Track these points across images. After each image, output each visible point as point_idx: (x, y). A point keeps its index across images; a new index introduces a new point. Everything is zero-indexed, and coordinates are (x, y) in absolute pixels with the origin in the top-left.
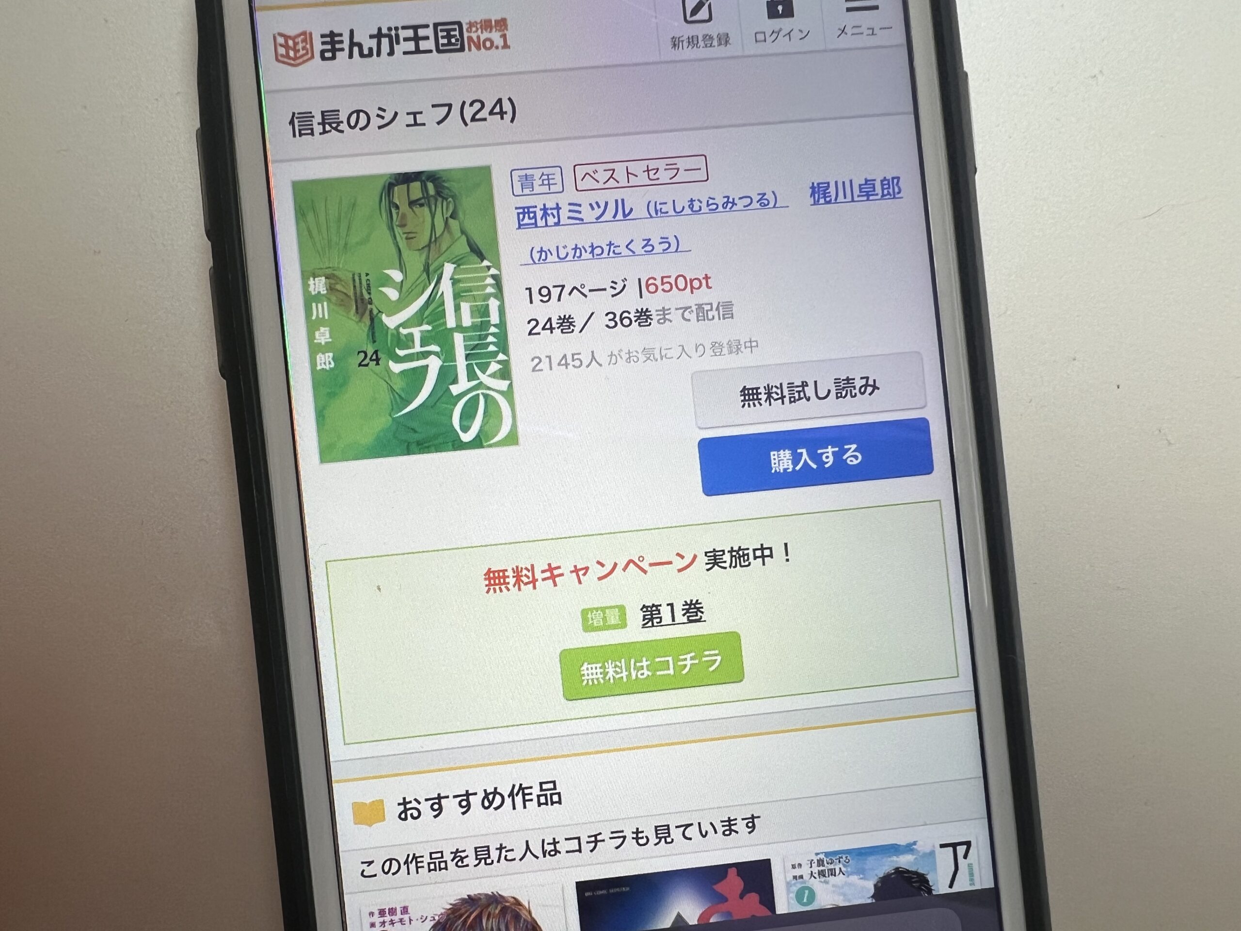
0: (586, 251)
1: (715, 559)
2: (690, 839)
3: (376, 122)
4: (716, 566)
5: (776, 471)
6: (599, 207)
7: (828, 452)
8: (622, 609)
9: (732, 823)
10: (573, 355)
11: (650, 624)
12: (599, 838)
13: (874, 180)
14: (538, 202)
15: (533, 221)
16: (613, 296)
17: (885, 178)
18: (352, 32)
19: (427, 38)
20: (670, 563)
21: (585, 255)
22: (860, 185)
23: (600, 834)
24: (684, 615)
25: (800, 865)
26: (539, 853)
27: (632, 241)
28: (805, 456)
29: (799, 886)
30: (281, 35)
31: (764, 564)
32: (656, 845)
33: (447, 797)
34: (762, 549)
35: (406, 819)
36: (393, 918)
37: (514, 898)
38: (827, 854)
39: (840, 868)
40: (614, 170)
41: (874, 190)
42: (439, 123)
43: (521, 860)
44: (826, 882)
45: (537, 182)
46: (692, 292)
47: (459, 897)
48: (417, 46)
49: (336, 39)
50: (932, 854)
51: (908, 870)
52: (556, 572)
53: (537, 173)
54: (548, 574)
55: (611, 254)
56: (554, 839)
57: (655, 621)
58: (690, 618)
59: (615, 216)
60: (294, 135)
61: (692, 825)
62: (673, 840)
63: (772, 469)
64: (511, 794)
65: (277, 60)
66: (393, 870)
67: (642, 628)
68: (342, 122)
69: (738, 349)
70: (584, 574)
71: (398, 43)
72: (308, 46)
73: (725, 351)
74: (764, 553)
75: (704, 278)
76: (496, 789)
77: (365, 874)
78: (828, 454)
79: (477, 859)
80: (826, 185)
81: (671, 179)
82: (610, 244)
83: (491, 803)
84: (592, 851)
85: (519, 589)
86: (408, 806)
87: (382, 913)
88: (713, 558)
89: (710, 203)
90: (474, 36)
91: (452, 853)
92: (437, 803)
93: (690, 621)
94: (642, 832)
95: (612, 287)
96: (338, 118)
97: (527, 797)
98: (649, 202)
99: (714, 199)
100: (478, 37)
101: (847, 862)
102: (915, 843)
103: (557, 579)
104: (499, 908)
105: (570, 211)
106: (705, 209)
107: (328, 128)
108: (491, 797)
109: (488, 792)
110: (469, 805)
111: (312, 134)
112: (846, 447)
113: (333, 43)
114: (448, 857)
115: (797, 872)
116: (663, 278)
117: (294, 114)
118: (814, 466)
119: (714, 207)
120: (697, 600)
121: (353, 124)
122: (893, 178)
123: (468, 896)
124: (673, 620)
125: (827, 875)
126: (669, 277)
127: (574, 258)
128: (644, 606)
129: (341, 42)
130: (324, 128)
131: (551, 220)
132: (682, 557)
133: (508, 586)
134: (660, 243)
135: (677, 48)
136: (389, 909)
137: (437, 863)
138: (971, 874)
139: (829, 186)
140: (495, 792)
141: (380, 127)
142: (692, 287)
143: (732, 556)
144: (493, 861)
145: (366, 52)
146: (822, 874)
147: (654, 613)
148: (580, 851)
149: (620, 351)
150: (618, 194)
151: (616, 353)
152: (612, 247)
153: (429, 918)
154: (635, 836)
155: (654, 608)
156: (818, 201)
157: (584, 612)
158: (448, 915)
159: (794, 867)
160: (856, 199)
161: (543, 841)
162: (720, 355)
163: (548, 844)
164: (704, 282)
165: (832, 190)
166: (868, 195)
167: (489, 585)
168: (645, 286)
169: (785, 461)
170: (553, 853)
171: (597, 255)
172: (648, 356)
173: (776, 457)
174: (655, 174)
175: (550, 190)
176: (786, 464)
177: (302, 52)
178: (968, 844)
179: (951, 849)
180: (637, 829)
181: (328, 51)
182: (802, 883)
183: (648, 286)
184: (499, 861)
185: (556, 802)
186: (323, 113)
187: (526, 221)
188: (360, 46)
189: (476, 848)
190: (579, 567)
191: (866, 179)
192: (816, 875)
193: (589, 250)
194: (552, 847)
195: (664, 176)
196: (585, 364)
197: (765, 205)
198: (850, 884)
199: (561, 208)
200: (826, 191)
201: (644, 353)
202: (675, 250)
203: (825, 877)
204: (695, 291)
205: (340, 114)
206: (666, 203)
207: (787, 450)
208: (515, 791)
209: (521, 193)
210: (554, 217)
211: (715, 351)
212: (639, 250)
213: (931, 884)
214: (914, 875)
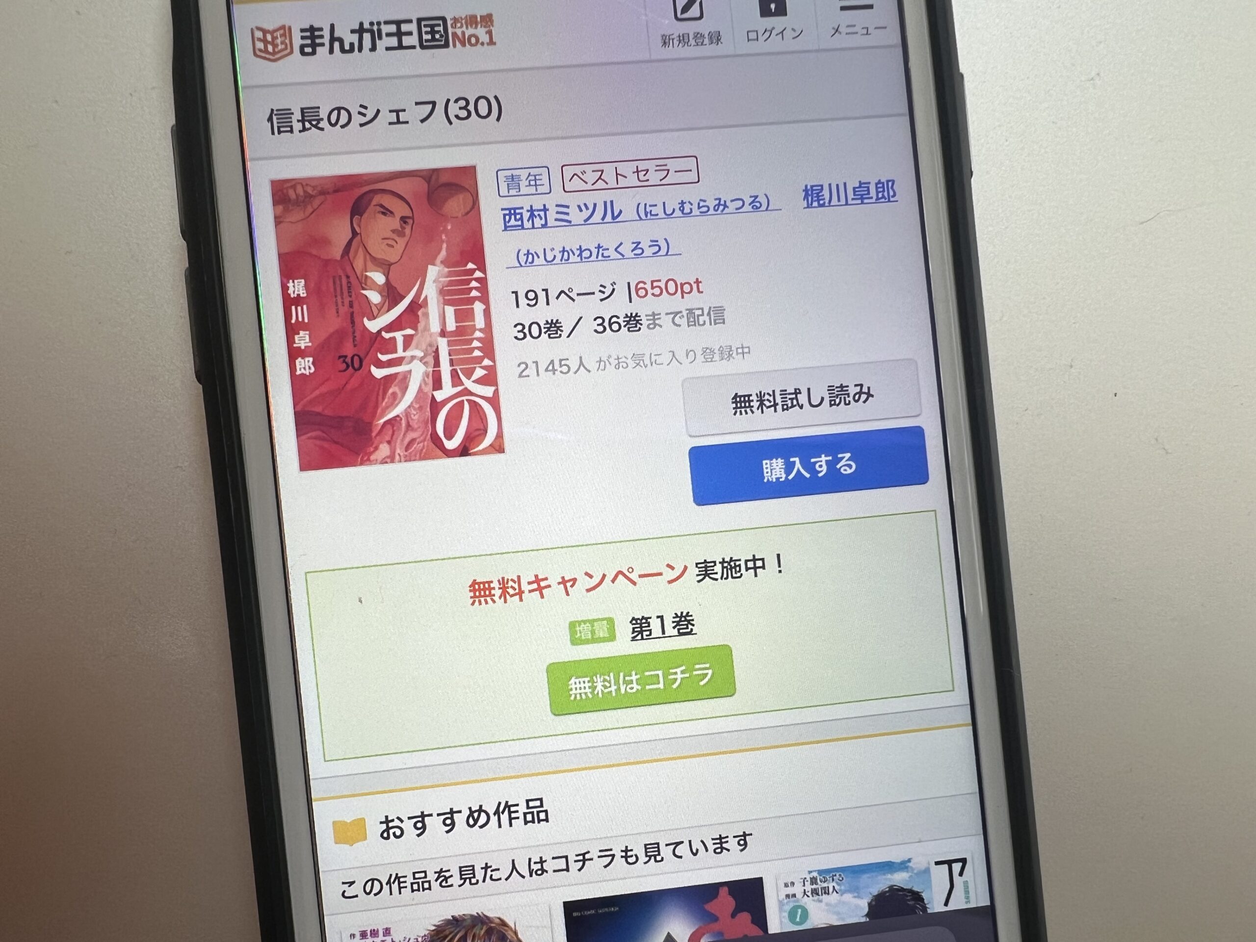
0: (574, 254)
1: (706, 570)
2: (681, 857)
3: (357, 119)
4: (707, 577)
5: (768, 480)
6: (587, 208)
7: (821, 461)
8: (611, 621)
9: (723, 840)
10: (561, 361)
11: (639, 637)
12: (587, 856)
13: (869, 183)
14: (524, 203)
15: (519, 223)
16: (602, 300)
17: (880, 180)
18: (332, 27)
19: (410, 33)
20: (660, 574)
21: (573, 258)
22: (854, 188)
23: (588, 852)
24: (674, 628)
25: (793, 884)
26: (526, 873)
27: (621, 244)
28: (798, 465)
29: (792, 905)
30: (259, 29)
31: (756, 575)
32: (646, 863)
33: (431, 815)
34: (754, 560)
35: (388, 838)
36: (375, 939)
37: (499, 919)
38: (820, 872)
39: (834, 887)
40: (602, 171)
41: (869, 193)
42: (423, 121)
43: (506, 879)
44: (821, 901)
45: (523, 183)
46: (683, 297)
47: (442, 919)
48: (400, 41)
49: (316, 33)
50: (927, 871)
51: (902, 888)
52: (543, 584)
53: (524, 174)
54: (535, 586)
55: (600, 257)
56: (541, 858)
57: (645, 633)
58: (681, 631)
59: (603, 219)
60: (273, 133)
61: (682, 842)
62: (662, 859)
63: (764, 478)
64: (497, 812)
65: (255, 54)
66: (375, 891)
67: (632, 641)
68: (322, 119)
69: (730, 355)
70: (572, 586)
71: (380, 38)
72: (287, 41)
73: (717, 357)
74: (756, 564)
75: (695, 283)
76: (481, 806)
77: (346, 894)
78: (822, 463)
79: (461, 879)
80: (820, 188)
81: (661, 180)
82: (599, 247)
83: (476, 821)
84: (580, 870)
85: (505, 602)
86: (391, 825)
87: (363, 935)
88: (704, 569)
89: (701, 205)
90: (459, 32)
91: (436, 873)
92: (421, 822)
93: (680, 634)
94: (631, 850)
95: (600, 291)
96: (319, 116)
97: (513, 815)
98: (639, 204)
99: (705, 201)
100: (463, 33)
101: (841, 880)
102: (909, 860)
103: (544, 591)
104: (485, 928)
105: (558, 213)
106: (696, 212)
107: (307, 125)
108: (476, 815)
109: (473, 809)
110: (453, 824)
111: (291, 131)
112: (840, 456)
113: (313, 38)
114: (432, 876)
115: (790, 890)
116: (652, 282)
117: (272, 110)
118: (808, 475)
119: (706, 209)
120: (688, 613)
121: (333, 121)
122: (888, 181)
123: (452, 916)
124: (663, 632)
125: (820, 893)
126: (660, 281)
127: (561, 260)
128: (633, 619)
129: (322, 37)
130: (304, 125)
131: (538, 222)
132: (672, 568)
133: (493, 597)
134: (650, 246)
135: (667, 46)
136: (371, 931)
137: (420, 884)
138: (967, 892)
139: (822, 189)
140: (480, 810)
141: (362, 125)
142: (683, 292)
143: (723, 567)
144: (478, 881)
145: (347, 47)
146: (815, 892)
147: (644, 625)
148: (567, 870)
149: (610, 357)
150: (608, 196)
151: (604, 358)
152: (601, 250)
154: (624, 854)
155: (644, 621)
156: (812, 204)
157: (572, 625)
158: (432, 936)
159: (786, 885)
160: (850, 202)
161: (530, 860)
162: (712, 361)
163: (535, 863)
164: (695, 286)
165: (826, 193)
166: (862, 199)
167: (475, 597)
168: (635, 290)
169: (778, 470)
170: (539, 872)
171: (585, 258)
172: (638, 362)
173: (768, 466)
174: (645, 175)
175: (536, 190)
176: (778, 473)
177: (281, 47)
178: (964, 861)
179: (946, 866)
180: (627, 847)
181: (307, 46)
182: (794, 901)
183: (637, 290)
184: (484, 881)
185: (543, 820)
186: (302, 109)
187: (513, 222)
188: (341, 41)
189: (460, 868)
190: (566, 579)
191: (860, 182)
192: (809, 894)
193: (578, 252)
194: (539, 866)
195: (654, 177)
196: (573, 369)
197: (757, 208)
198: (844, 903)
199: (548, 210)
200: (820, 194)
201: (633, 359)
202: (665, 254)
203: (819, 895)
204: (685, 295)
205: (320, 111)
206: (656, 205)
207: (779, 459)
208: (501, 809)
209: (507, 194)
210: (541, 218)
211: (707, 357)
212: (628, 253)
213: (926, 903)
214: (909, 892)
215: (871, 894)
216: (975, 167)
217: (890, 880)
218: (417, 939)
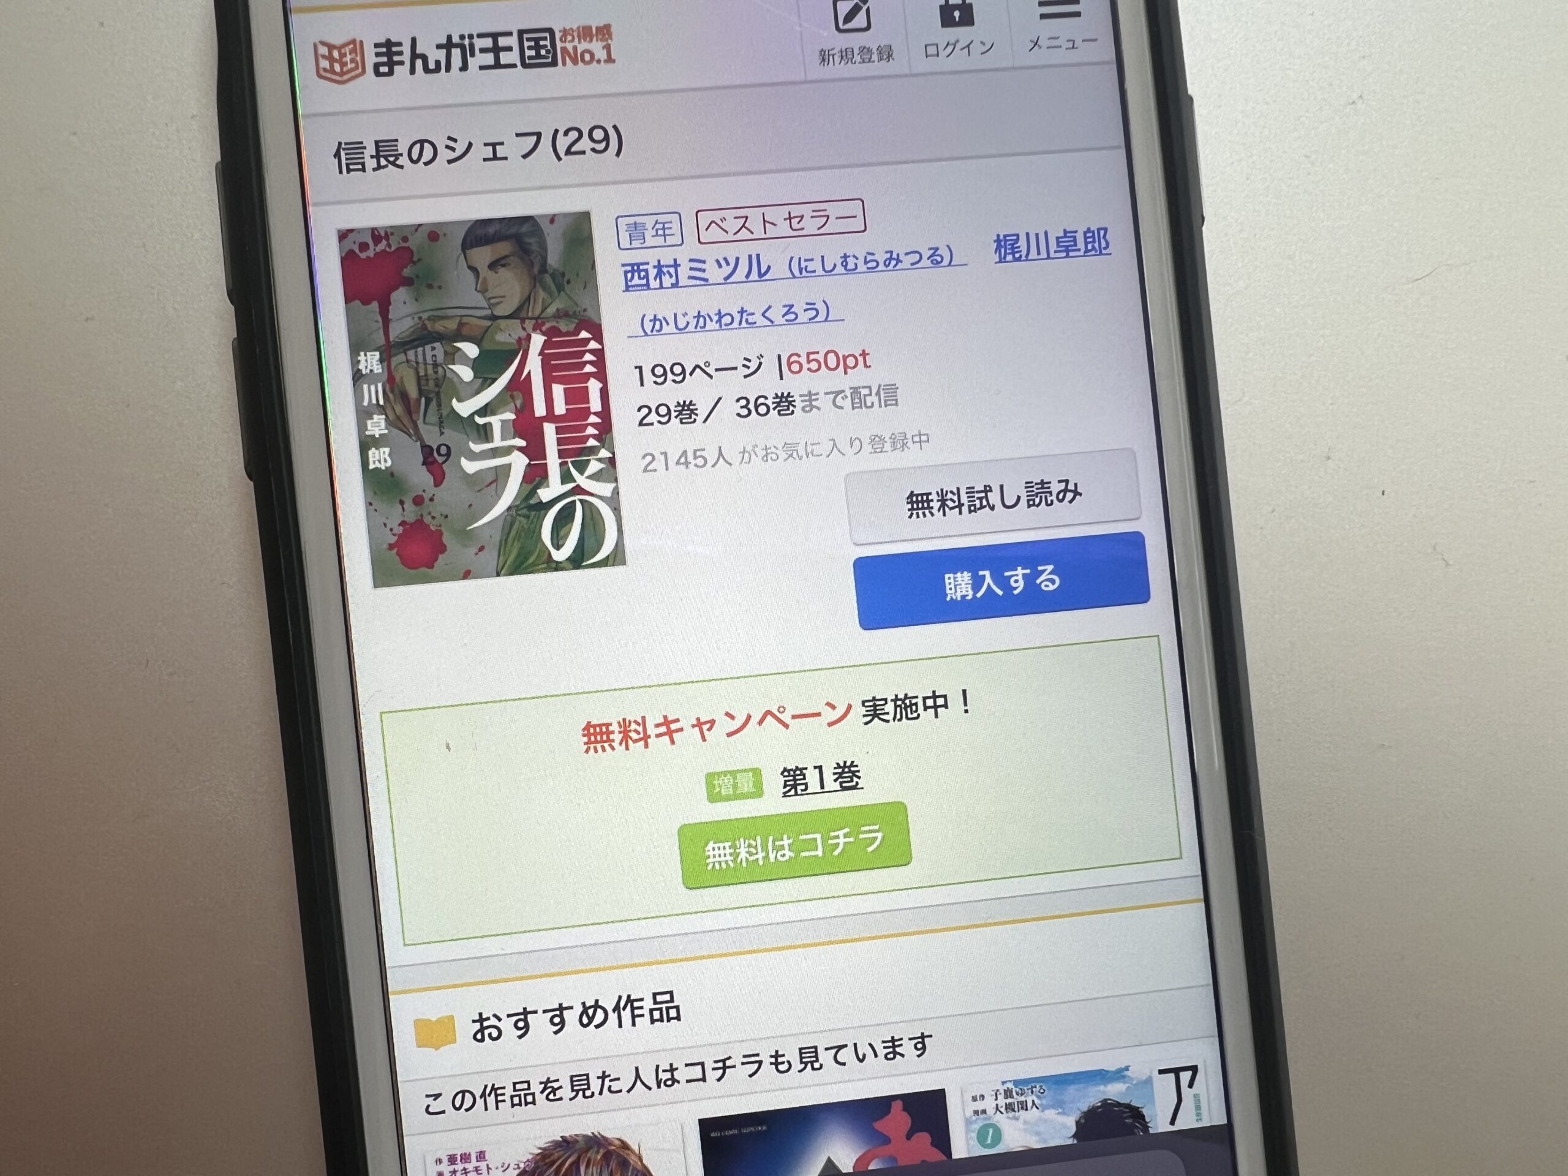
0: (711, 320)
1: (874, 710)
2: (844, 1064)
3: (444, 154)
4: (876, 719)
5: (952, 598)
6: (728, 264)
7: (1017, 575)
8: (757, 772)
9: (896, 1043)
10: (695, 451)
11: (793, 792)
12: (728, 1063)
13: (1076, 232)
14: (650, 257)
15: (644, 282)
16: (746, 377)
17: (1089, 228)
18: (414, 41)
19: (509, 49)
20: (818, 714)
21: (710, 325)
22: (1058, 238)
23: (729, 1058)
24: (835, 781)
25: (982, 1097)
26: (652, 1083)
27: (770, 307)
28: (988, 580)
29: (981, 1123)
30: (323, 43)
31: (936, 716)
32: (800, 1071)
33: (535, 1012)
34: (935, 697)
35: (482, 1040)
36: (467, 1166)
37: (619, 1139)
38: (1016, 1083)
39: (1033, 1101)
40: (747, 218)
41: (1075, 245)
42: (525, 156)
43: (629, 1091)
44: (1017, 1119)
45: (649, 234)
46: (846, 373)
47: (550, 1140)
48: (497, 59)
49: (394, 49)
50: (1149, 1081)
51: (1118, 1102)
52: (673, 727)
53: (649, 221)
54: (663, 729)
55: (744, 324)
56: (671, 1065)
57: (799, 788)
58: (844, 785)
59: (748, 276)
60: (341, 172)
61: (846, 1046)
62: (821, 1066)
63: (947, 596)
64: (617, 1008)
65: (318, 74)
66: (466, 1105)
67: (783, 797)
68: (401, 155)
69: (904, 444)
70: (709, 729)
71: (473, 54)
72: (358, 59)
73: (888, 446)
74: (937, 702)
75: (860, 355)
76: (597, 1001)
77: (431, 1110)
78: (1018, 577)
79: (573, 1090)
80: (1015, 238)
81: (819, 229)
82: (742, 311)
83: (591, 1019)
84: (719, 1080)
85: (627, 748)
86: (486, 1024)
87: (452, 1160)
88: (872, 708)
89: (868, 260)
90: (569, 47)
91: (541, 1083)
92: (523, 1020)
93: (844, 789)
94: (783, 1055)
95: (744, 366)
96: (397, 150)
97: (637, 1012)
98: (792, 258)
99: (873, 254)
100: (575, 48)
101: (1042, 1093)
102: (1127, 1068)
103: (675, 735)
104: (602, 1151)
105: (691, 269)
106: (862, 267)
107: (383, 162)
108: (591, 1012)
109: (588, 1005)
110: (563, 1023)
111: (363, 170)
112: (1040, 568)
113: (390, 54)
114: (536, 1088)
115: (979, 1105)
116: (808, 354)
117: (340, 144)
118: (1000, 593)
119: (874, 264)
120: (853, 762)
121: (415, 157)
122: (1099, 230)
123: (562, 1137)
124: (822, 787)
125: (1016, 1109)
126: (818, 353)
127: (696, 327)
128: (785, 770)
129: (401, 53)
130: (378, 162)
131: (667, 281)
132: (833, 707)
133: (612, 743)
134: (805, 310)
135: (826, 63)
136: (461, 1155)
137: (522, 1097)
138: (1198, 1107)
139: (1018, 239)
140: (596, 1006)
141: (449, 162)
142: (846, 367)
143: (896, 707)
144: (593, 1093)
145: (432, 66)
146: (1009, 1107)
147: (797, 777)
148: (704, 1079)
149: (755, 446)
150: (753, 248)
151: (749, 448)
152: (745, 315)
153: (512, 1166)
154: (773, 1060)
155: (798, 772)
156: (1005, 257)
157: (710, 777)
158: (536, 1162)
159: (974, 1099)
160: (1052, 254)
161: (658, 1067)
162: (881, 452)
163: (664, 1071)
164: (861, 359)
165: (1023, 243)
166: (1067, 251)
167: (589, 743)
168: (787, 365)
169: (963, 586)
170: (669, 1083)
171: (726, 325)
172: (790, 452)
173: (952, 580)
174: (798, 223)
175: (665, 242)
176: (964, 590)
177: (350, 66)
178: (1194, 1069)
179: (1172, 1076)
180: (777, 1052)
181: (383, 64)
182: (985, 1119)
183: (789, 364)
184: (601, 1093)
185: (674, 1018)
186: (377, 143)
187: (636, 281)
188: (424, 58)
189: (572, 1077)
190: (702, 720)
191: (1065, 231)
192: (1003, 1110)
193: (716, 318)
194: (668, 1075)
195: (810, 225)
196: (710, 463)
197: (938, 263)
198: (1046, 1121)
199: (679, 265)
200: (1015, 246)
201: (785, 449)
202: (823, 319)
203: (1015, 1111)
204: (849, 370)
205: (399, 144)
206: (812, 260)
207: (965, 572)
208: (622, 1004)
209: (629, 247)
210: (671, 276)
211: (875, 446)
212: (779, 319)
213: (1147, 1120)
214: (1126, 1108)
215: (1079, 1109)
216: (1207, 211)
217: (1104, 1092)
218: (518, 1165)
